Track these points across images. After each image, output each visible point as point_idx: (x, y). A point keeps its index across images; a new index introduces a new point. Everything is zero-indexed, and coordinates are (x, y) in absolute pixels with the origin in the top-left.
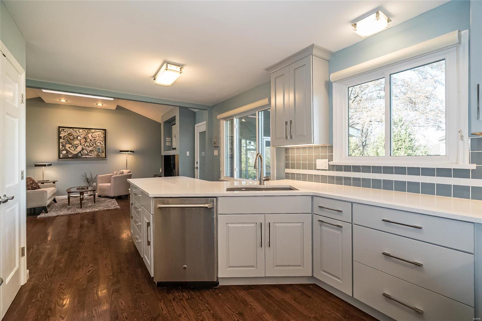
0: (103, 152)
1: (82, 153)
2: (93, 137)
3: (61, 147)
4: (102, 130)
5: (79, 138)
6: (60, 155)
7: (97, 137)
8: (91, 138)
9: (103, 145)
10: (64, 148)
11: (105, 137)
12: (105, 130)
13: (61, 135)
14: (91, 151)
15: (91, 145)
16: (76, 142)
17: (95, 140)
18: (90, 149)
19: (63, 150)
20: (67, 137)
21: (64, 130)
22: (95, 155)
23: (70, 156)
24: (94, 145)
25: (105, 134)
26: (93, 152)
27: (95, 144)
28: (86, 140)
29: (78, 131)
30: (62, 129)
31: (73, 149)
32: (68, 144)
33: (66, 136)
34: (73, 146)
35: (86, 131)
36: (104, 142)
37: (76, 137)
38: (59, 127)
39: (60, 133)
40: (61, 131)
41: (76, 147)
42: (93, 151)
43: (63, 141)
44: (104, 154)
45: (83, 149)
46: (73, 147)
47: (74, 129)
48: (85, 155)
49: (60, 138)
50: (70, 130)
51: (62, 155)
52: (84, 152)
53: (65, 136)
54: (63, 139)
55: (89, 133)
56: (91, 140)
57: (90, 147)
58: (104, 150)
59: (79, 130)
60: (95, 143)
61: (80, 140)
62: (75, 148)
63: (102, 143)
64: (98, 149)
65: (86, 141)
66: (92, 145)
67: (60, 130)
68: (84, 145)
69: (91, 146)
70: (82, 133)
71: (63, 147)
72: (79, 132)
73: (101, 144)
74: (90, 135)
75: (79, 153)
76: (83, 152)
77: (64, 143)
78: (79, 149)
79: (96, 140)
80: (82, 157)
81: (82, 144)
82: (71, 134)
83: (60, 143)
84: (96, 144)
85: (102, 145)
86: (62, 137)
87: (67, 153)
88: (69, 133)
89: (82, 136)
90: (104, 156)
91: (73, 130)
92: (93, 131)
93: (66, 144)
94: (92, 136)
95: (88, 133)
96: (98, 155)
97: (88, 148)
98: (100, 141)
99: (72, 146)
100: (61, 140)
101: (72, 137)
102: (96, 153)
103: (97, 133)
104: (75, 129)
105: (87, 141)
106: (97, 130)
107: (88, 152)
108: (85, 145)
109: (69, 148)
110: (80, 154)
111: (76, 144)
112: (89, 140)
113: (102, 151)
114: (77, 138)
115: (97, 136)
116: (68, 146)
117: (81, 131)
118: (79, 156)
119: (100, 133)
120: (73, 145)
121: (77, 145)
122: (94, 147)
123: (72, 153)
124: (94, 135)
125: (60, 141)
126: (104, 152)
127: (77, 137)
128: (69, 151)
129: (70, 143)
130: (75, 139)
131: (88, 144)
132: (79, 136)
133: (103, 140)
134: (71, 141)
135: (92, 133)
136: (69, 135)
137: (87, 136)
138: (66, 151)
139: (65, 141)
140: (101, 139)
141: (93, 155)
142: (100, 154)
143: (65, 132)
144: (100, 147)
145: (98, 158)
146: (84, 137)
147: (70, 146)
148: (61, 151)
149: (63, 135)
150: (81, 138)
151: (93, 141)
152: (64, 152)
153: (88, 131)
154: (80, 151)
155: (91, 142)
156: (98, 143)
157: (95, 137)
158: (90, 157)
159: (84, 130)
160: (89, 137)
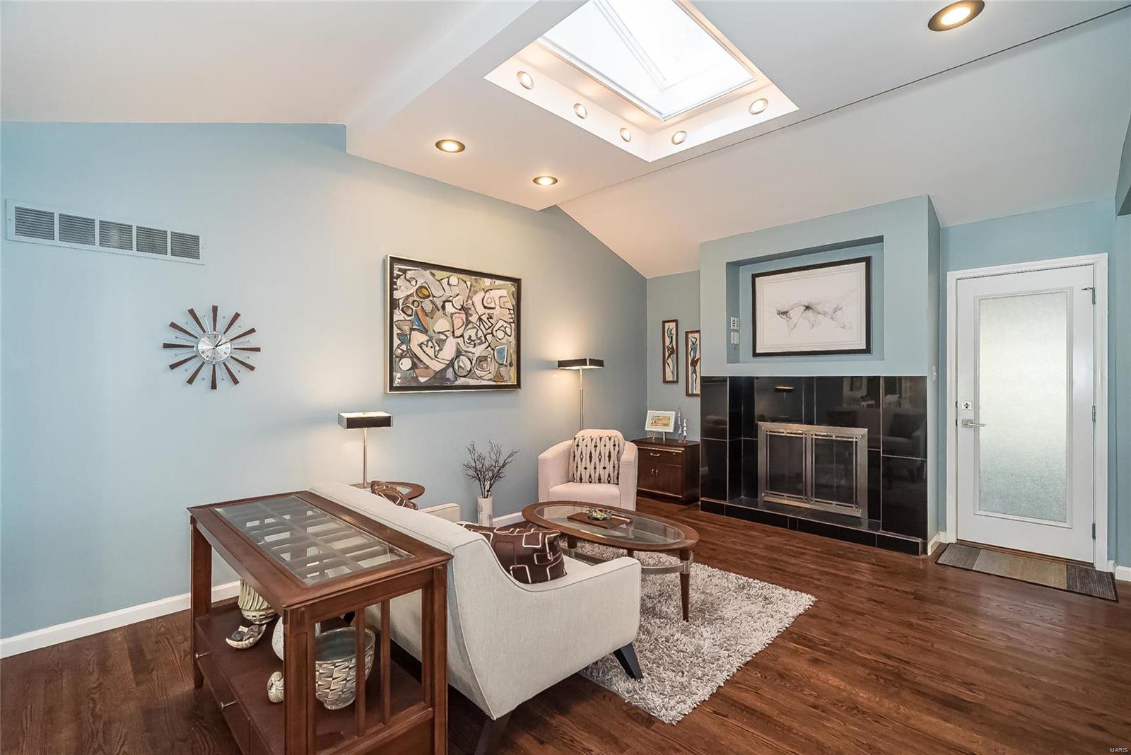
0: (511, 365)
1: (456, 367)
2: (485, 307)
3: (396, 342)
4: (510, 283)
5: (449, 307)
6: (394, 374)
7: (498, 308)
8: (481, 310)
9: (512, 339)
10: (404, 347)
11: (518, 310)
12: (517, 282)
13: (397, 295)
14: (482, 359)
15: (479, 339)
16: (441, 324)
17: (491, 318)
18: (479, 351)
19: (401, 357)
20: (416, 304)
21: (405, 271)
22: (491, 376)
23: (422, 380)
24: (489, 337)
25: (515, 296)
26: (485, 366)
27: (492, 333)
28: (467, 319)
29: (445, 281)
30: (400, 270)
31: (431, 352)
32: (418, 330)
33: (411, 299)
34: (431, 339)
35: (469, 283)
36: (513, 325)
37: (439, 303)
38: (392, 260)
39: (395, 283)
40: (398, 276)
41: (441, 343)
42: (485, 358)
43: (402, 316)
44: (513, 371)
45: (459, 353)
46: (430, 344)
47: (435, 272)
48: (465, 376)
49: (394, 304)
50: (423, 276)
51: (399, 375)
52: (461, 364)
53: (408, 297)
54: (402, 310)
55: (476, 292)
56: (480, 319)
57: (480, 344)
58: (514, 357)
59: (449, 278)
60: (489, 331)
61: (452, 314)
62: (437, 348)
63: (508, 331)
64: (499, 352)
65: (468, 322)
66: (483, 338)
67: (396, 272)
68: (462, 336)
69: (482, 343)
70: (456, 290)
71: (402, 343)
72: (448, 284)
73: (505, 332)
74: (477, 299)
75: (447, 367)
76: (459, 362)
77: (406, 328)
78: (448, 352)
79: (495, 318)
80: (456, 383)
81: (458, 333)
82: (427, 293)
83: (395, 327)
84: (493, 336)
85: (510, 339)
86: (401, 301)
87: (414, 366)
88: (421, 287)
89: (458, 302)
90: (514, 379)
91: (433, 275)
92: (487, 282)
93: (412, 329)
94: (485, 304)
95: (472, 291)
96: (499, 376)
98: (505, 325)
99: (428, 341)
100: (398, 315)
101: (427, 305)
102: (492, 367)
103: (496, 294)
104: (439, 274)
105: (471, 322)
106: (498, 282)
107: (474, 363)
108: (466, 339)
109: (420, 345)
110: (451, 369)
111: (439, 333)
112: (474, 318)
113: (509, 362)
114: (443, 307)
115: (497, 303)
116: (418, 338)
117: (454, 279)
118: (449, 380)
119: (503, 292)
120: (433, 334)
121: (443, 337)
122: (489, 346)
123: (427, 367)
124: (489, 301)
125: (396, 318)
126: (514, 363)
127: (444, 302)
128: (421, 361)
129: (424, 327)
130: (439, 310)
131: (472, 333)
132: (450, 301)
133: (512, 321)
134: (426, 321)
135: (483, 289)
136: (423, 293)
137: (470, 302)
138: (410, 357)
139: (410, 318)
140: (509, 316)
141: (486, 376)
142: (502, 369)
143: (408, 281)
144: (504, 344)
145: (499, 387)
146: (462, 306)
147: (423, 338)
148: (397, 359)
149: (404, 295)
150: (454, 310)
151: (487, 321)
152: (406, 364)
153: (475, 284)
154: (450, 359)
155: (482, 327)
156: (499, 329)
157: (493, 305)
158: (478, 383)
159: (462, 276)
160: (476, 305)
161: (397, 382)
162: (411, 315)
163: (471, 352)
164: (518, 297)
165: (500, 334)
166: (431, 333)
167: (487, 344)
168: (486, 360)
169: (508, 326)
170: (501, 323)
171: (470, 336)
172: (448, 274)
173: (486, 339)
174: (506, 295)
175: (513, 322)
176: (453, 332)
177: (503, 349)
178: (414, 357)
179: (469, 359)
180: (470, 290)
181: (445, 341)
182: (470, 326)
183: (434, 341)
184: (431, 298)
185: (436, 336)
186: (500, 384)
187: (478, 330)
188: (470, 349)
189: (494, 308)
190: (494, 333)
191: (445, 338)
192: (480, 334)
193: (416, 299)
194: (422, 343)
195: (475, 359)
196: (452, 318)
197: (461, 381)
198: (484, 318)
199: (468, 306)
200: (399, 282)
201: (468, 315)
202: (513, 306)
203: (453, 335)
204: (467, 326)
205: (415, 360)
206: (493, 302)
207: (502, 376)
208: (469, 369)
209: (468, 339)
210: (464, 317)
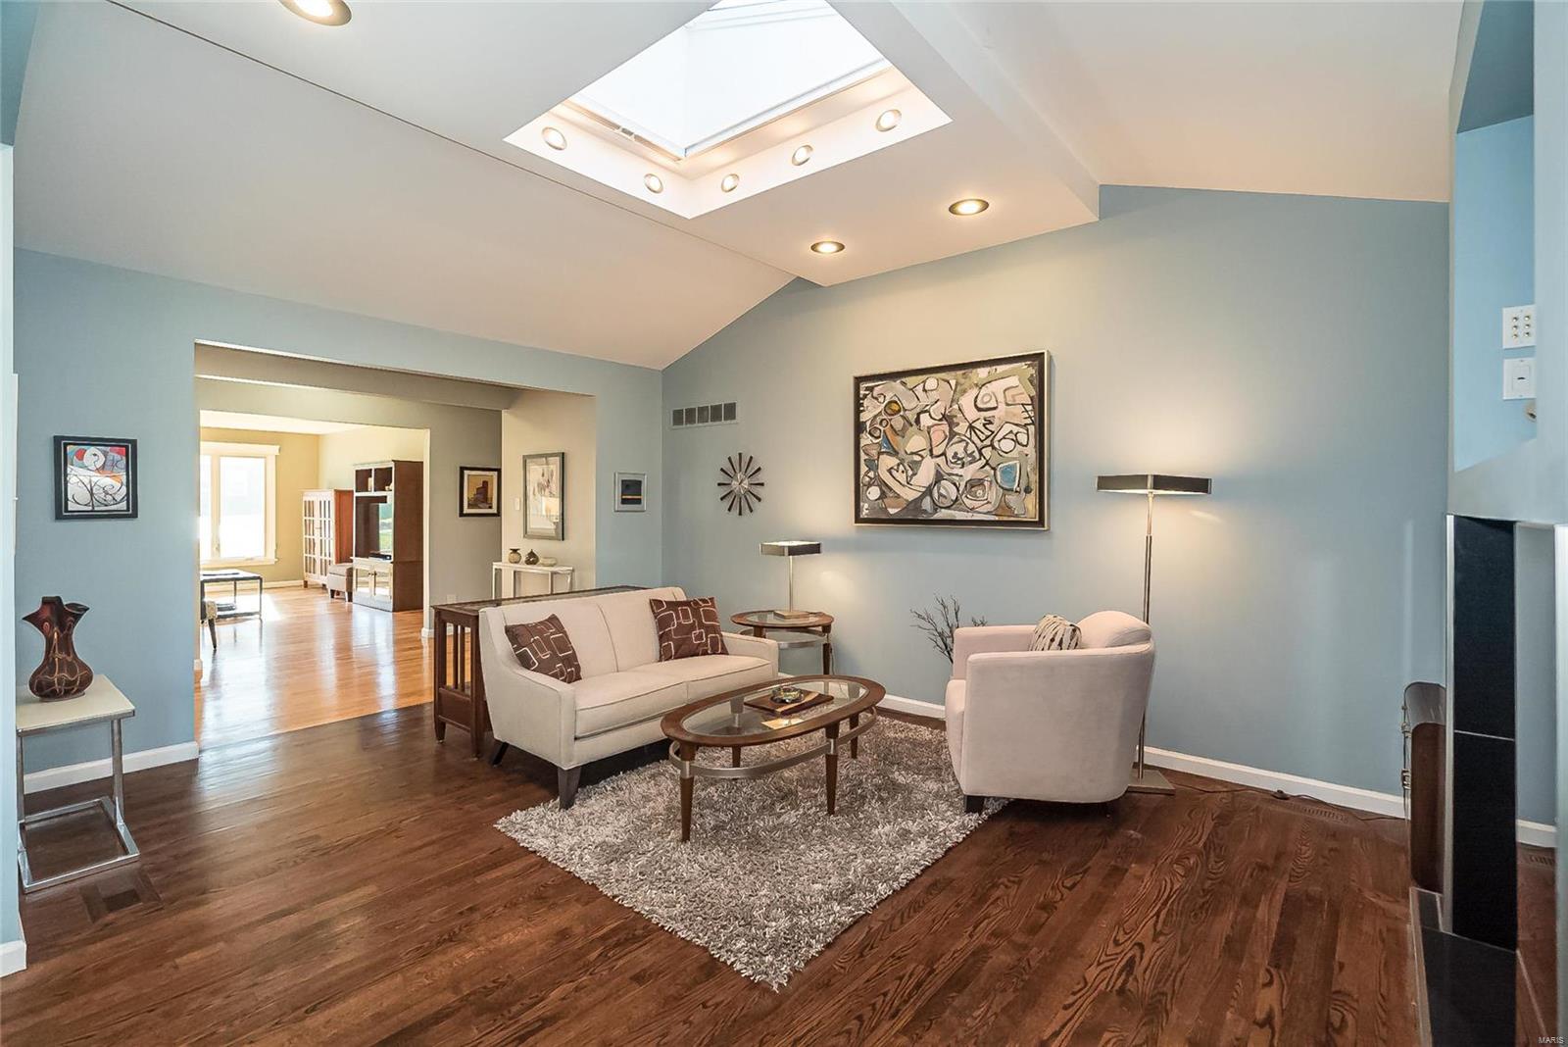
0: (1028, 490)
1: (936, 495)
2: (980, 410)
3: (864, 469)
4: (1022, 365)
5: (925, 420)
6: (862, 504)
7: (1002, 406)
8: (971, 414)
9: (1031, 450)
10: (871, 474)
11: (1039, 402)
12: (1038, 358)
13: (865, 417)
14: (975, 484)
15: (971, 455)
16: (916, 442)
17: (991, 423)
18: (970, 472)
19: (869, 485)
20: (884, 423)
21: (871, 389)
22: (989, 508)
23: (892, 511)
24: (987, 452)
25: (1036, 382)
26: (980, 492)
27: (992, 445)
28: (951, 430)
29: (921, 387)
30: (867, 389)
31: (902, 478)
32: (888, 453)
33: (878, 420)
34: (902, 462)
35: (953, 382)
36: (1032, 428)
37: (912, 417)
38: (859, 380)
39: (862, 405)
40: (865, 396)
41: (915, 466)
42: (980, 483)
43: (870, 439)
44: (1031, 502)
45: (939, 477)
46: (901, 468)
47: (907, 379)
48: (948, 508)
49: (859, 427)
50: (893, 388)
51: (866, 506)
52: (942, 491)
53: (875, 417)
54: (870, 433)
55: (965, 391)
56: (971, 428)
57: (971, 463)
58: (1034, 478)
59: (924, 382)
60: (987, 442)
61: (929, 429)
62: (910, 473)
63: (1022, 438)
64: (1003, 472)
65: (952, 434)
66: (977, 454)
67: (862, 392)
68: (944, 454)
69: (974, 461)
70: (934, 396)
71: (870, 470)
72: (925, 390)
73: (1017, 442)
74: (966, 402)
75: (924, 495)
76: (939, 489)
77: (874, 453)
78: (925, 476)
79: (996, 422)
80: (936, 516)
81: (935, 453)
82: (897, 408)
83: (862, 454)
84: (994, 448)
85: (1026, 450)
86: (868, 424)
87: (883, 495)
88: (891, 402)
89: (937, 411)
90: (1032, 513)
91: (904, 384)
92: (982, 373)
93: (880, 453)
94: (980, 405)
95: (959, 391)
96: (1004, 507)
97: (960, 472)
98: (1016, 429)
99: (898, 465)
100: (866, 440)
101: (898, 422)
102: (993, 495)
103: (997, 387)
104: (911, 381)
105: (956, 434)
106: (1001, 368)
107: (961, 489)
108: (950, 457)
109: (889, 471)
110: (928, 498)
111: (912, 453)
112: (962, 428)
113: (1023, 487)
114: (918, 421)
115: (1001, 398)
116: (886, 461)
117: (931, 382)
118: (925, 511)
119: (1013, 381)
120: (905, 456)
121: (917, 458)
122: (987, 463)
123: (899, 496)
124: (986, 399)
125: (863, 442)
126: (1035, 486)
127: (919, 415)
128: (891, 489)
129: (894, 449)
130: (912, 425)
131: (959, 448)
132: (926, 411)
133: (1029, 421)
134: (896, 441)
135: (977, 385)
136: (893, 408)
137: (956, 407)
138: (878, 485)
139: (878, 441)
140: (1021, 415)
141: (983, 505)
142: (1011, 499)
143: (876, 399)
144: (1015, 459)
145: (1005, 523)
146: (944, 416)
147: (892, 461)
148: (865, 488)
149: (871, 415)
150: (931, 422)
151: (983, 429)
152: (874, 493)
153: (962, 381)
154: (927, 485)
155: (974, 438)
156: (1004, 438)
157: (993, 404)
158: (968, 516)
159: (943, 375)
160: (965, 409)
161: (864, 513)
162: (879, 437)
163: (957, 475)
164: (1039, 382)
165: (1007, 445)
166: (902, 454)
167: (983, 461)
168: (982, 484)
169: (1021, 430)
170: (1007, 428)
171: (956, 454)
172: (924, 377)
173: (981, 454)
174: (1018, 383)
175: (1033, 423)
176: (931, 451)
177: (1013, 467)
178: (883, 484)
179: (955, 484)
180: (955, 391)
181: (921, 461)
182: (956, 439)
183: (906, 464)
184: (902, 413)
185: (908, 459)
186: (1005, 519)
187: (967, 443)
188: (955, 471)
189: (995, 408)
190: (996, 444)
191: (920, 458)
192: (971, 448)
193: (885, 417)
194: (892, 468)
195: (963, 484)
196: (929, 433)
197: (943, 514)
198: (978, 425)
199: (953, 413)
200: (866, 403)
201: (951, 425)
202: (1032, 398)
203: (931, 455)
204: (950, 440)
205: (884, 488)
206: (994, 399)
207: (1010, 508)
208: (954, 498)
209: (953, 458)
210: (946, 428)
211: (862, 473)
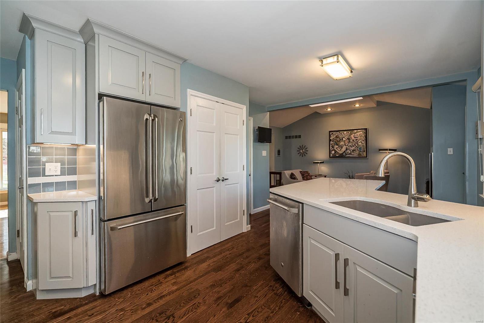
0: (364, 151)
2: (355, 137)
3: (331, 148)
4: (363, 130)
5: (344, 139)
7: (359, 137)
8: (353, 138)
9: (365, 145)
10: (333, 149)
12: (366, 129)
13: (331, 138)
14: (353, 150)
16: (342, 143)
17: (357, 140)
18: (353, 148)
19: (332, 151)
21: (333, 133)
22: (357, 154)
23: (337, 155)
24: (356, 145)
25: (366, 133)
26: (355, 152)
27: (357, 144)
29: (343, 133)
31: (339, 149)
32: (336, 145)
33: (334, 139)
35: (350, 133)
36: (365, 141)
38: (330, 132)
40: (331, 135)
41: (342, 147)
42: (355, 150)
43: (332, 142)
44: (365, 153)
45: (347, 149)
46: (339, 148)
47: (340, 132)
48: (349, 155)
49: (330, 140)
50: (337, 133)
52: (347, 152)
55: (352, 134)
56: (353, 141)
58: (365, 149)
60: (356, 143)
63: (363, 143)
64: (360, 148)
65: (349, 142)
67: (331, 134)
68: (348, 145)
69: (354, 146)
70: (346, 135)
72: (344, 134)
73: (362, 143)
74: (352, 136)
75: (344, 152)
77: (333, 145)
78: (344, 149)
80: (346, 156)
81: (346, 145)
83: (331, 145)
85: (364, 145)
86: (332, 140)
87: (335, 152)
89: (346, 137)
90: (365, 155)
91: (340, 133)
92: (355, 131)
93: (334, 145)
96: (359, 154)
97: (351, 148)
98: (362, 141)
100: (331, 142)
101: (338, 139)
102: (357, 152)
103: (358, 134)
106: (359, 130)
108: (349, 146)
110: (345, 153)
111: (341, 145)
112: (351, 141)
114: (342, 139)
115: (359, 135)
117: (345, 132)
118: (344, 155)
119: (361, 133)
122: (356, 147)
123: (338, 153)
125: (331, 143)
126: (365, 151)
127: (343, 138)
128: (337, 151)
131: (351, 144)
134: (338, 143)
135: (354, 133)
136: (337, 137)
137: (350, 137)
140: (363, 139)
141: (355, 154)
142: (361, 153)
143: (334, 135)
145: (360, 157)
146: (348, 138)
147: (337, 146)
150: (345, 139)
152: (333, 152)
155: (354, 142)
157: (357, 137)
158: (353, 156)
159: (348, 131)
160: (352, 137)
161: (331, 155)
162: (334, 142)
165: (360, 144)
166: (339, 145)
170: (360, 141)
176: (345, 145)
177: (361, 147)
179: (350, 150)
182: (350, 142)
192: (353, 144)
194: (337, 148)
196: (345, 141)
197: (347, 156)
198: (355, 140)
201: (349, 140)
202: (365, 136)
208: (350, 153)
210: (348, 141)
211: (331, 149)
